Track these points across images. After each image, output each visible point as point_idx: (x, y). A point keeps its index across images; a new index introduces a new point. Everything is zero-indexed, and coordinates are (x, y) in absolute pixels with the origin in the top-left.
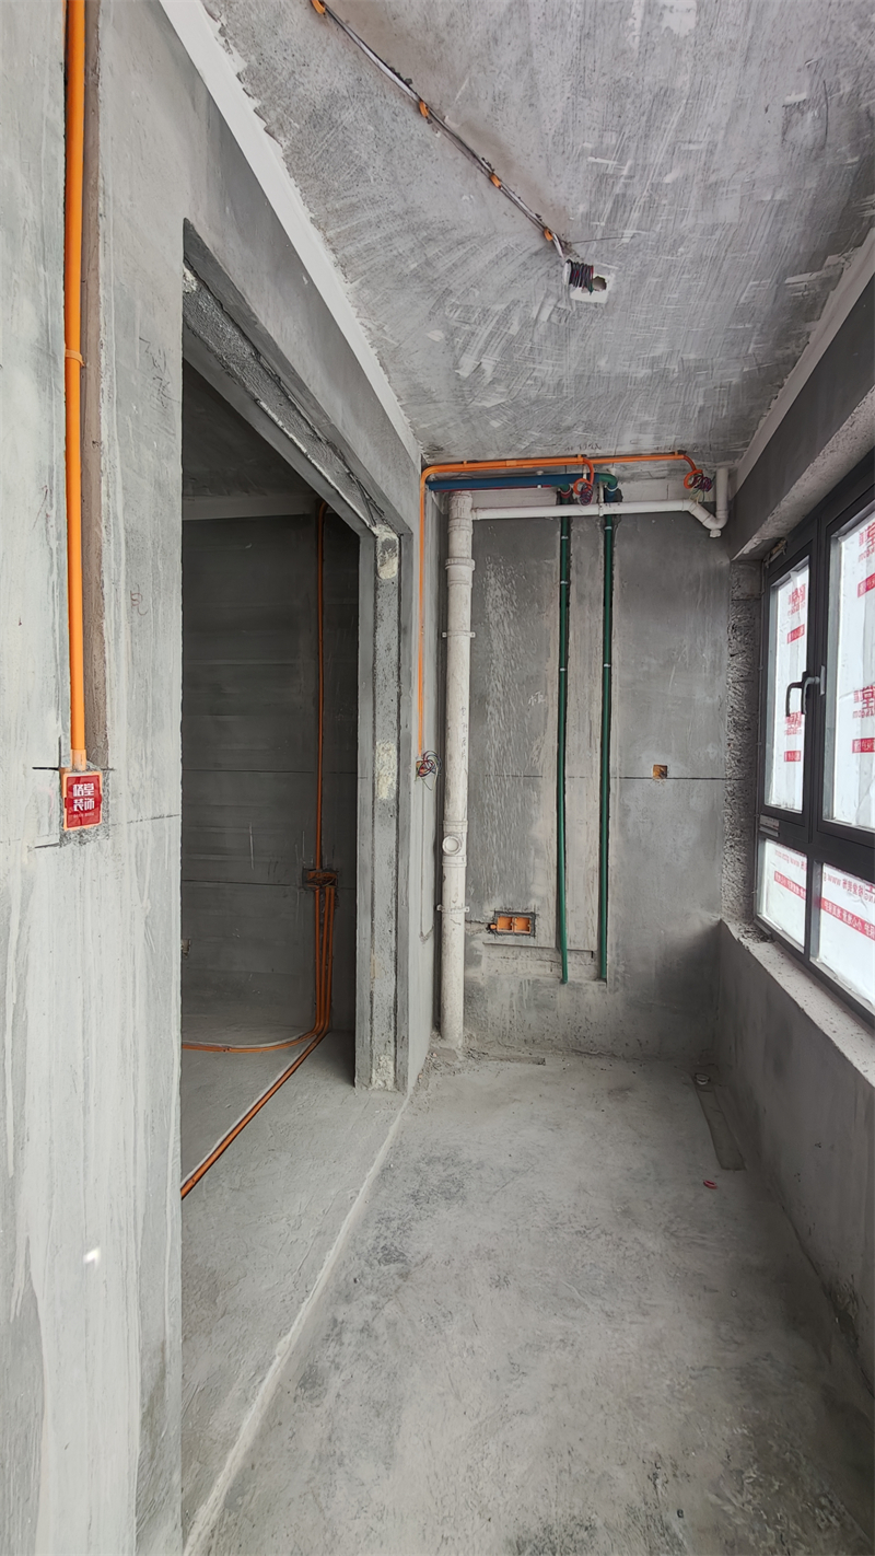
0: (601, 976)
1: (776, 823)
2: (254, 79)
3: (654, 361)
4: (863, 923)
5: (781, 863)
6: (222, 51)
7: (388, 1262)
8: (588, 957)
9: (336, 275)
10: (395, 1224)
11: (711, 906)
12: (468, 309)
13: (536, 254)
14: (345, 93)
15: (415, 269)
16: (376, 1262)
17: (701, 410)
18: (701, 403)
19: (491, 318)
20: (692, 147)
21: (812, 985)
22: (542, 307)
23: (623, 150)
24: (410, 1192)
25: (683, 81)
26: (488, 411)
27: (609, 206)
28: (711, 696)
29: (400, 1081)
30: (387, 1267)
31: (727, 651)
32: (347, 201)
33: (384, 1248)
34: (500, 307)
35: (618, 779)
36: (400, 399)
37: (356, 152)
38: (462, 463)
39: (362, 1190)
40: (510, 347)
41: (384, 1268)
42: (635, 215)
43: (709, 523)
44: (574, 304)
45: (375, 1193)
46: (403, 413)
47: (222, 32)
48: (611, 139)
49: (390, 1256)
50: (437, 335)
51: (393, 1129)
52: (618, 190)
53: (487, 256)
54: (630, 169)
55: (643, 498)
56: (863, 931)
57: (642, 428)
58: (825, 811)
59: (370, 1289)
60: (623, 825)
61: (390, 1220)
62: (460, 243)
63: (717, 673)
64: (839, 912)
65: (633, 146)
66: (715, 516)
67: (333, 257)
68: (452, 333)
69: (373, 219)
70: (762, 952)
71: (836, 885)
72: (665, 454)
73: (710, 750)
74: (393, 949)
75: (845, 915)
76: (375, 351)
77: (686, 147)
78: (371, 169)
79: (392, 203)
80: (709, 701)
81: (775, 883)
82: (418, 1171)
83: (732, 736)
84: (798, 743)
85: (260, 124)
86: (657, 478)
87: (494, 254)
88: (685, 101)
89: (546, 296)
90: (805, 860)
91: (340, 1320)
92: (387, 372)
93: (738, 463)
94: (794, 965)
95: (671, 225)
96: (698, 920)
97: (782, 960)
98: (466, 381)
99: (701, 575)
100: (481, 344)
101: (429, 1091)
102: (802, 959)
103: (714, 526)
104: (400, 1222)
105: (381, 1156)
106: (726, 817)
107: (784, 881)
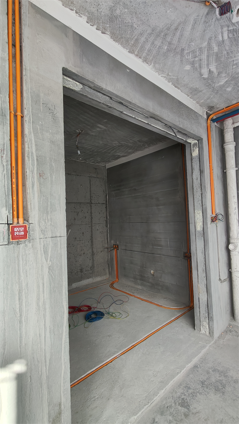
2: (91, 20)
6: (79, 18)
7: (182, 406)
9: (145, 65)
10: (190, 391)
12: (193, 52)
13: (207, 14)
14: (113, 5)
15: (167, 48)
16: (177, 403)
19: (204, 50)
22: (222, 33)
24: (202, 380)
26: (223, 86)
29: (211, 333)
30: (181, 408)
32: (134, 39)
33: (183, 399)
34: (205, 44)
36: (188, 96)
37: (127, 21)
38: (224, 109)
39: (183, 371)
40: (218, 57)
41: (180, 408)
44: (236, 24)
45: (188, 375)
46: (192, 100)
47: (76, 13)
49: (184, 404)
50: (188, 67)
51: (204, 351)
53: (189, 28)
59: (171, 414)
61: (189, 388)
62: (176, 29)
67: (141, 60)
68: (193, 64)
69: (144, 40)
74: (206, 284)
76: (171, 83)
78: (134, 24)
79: (147, 31)
82: (208, 373)
85: (99, 32)
87: (191, 25)
89: (222, 28)
91: (156, 420)
92: (179, 89)
98: (208, 79)
100: (206, 63)
101: (225, 341)
104: (193, 391)
105: (195, 360)
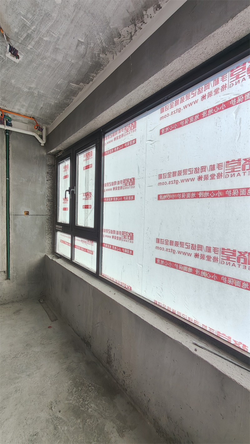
0: (8, 278)
1: (61, 227)
3: (30, 88)
4: (86, 250)
5: (63, 238)
8: (3, 273)
11: (43, 251)
17: (42, 108)
18: (42, 106)
20: (53, 35)
21: (73, 267)
23: (33, 21)
25: (54, 15)
27: (25, 35)
28: (42, 192)
31: (46, 179)
35: (13, 215)
42: (33, 43)
43: (40, 141)
44: (7, 58)
48: (30, 16)
52: (29, 32)
54: (34, 28)
55: (19, 127)
56: (87, 252)
57: (23, 106)
58: (76, 223)
60: (15, 230)
63: (43, 185)
64: (80, 248)
65: (37, 23)
66: (42, 139)
70: (59, 261)
71: (79, 241)
72: (28, 117)
73: (41, 207)
75: (81, 248)
77: (52, 33)
80: (41, 193)
81: (60, 243)
83: (47, 203)
84: (68, 205)
86: (24, 123)
88: (54, 21)
90: (70, 236)
93: (49, 126)
94: (68, 263)
95: (43, 52)
96: (39, 256)
97: (65, 262)
99: (38, 156)
102: (70, 261)
103: (43, 142)
106: (47, 226)
107: (64, 242)
